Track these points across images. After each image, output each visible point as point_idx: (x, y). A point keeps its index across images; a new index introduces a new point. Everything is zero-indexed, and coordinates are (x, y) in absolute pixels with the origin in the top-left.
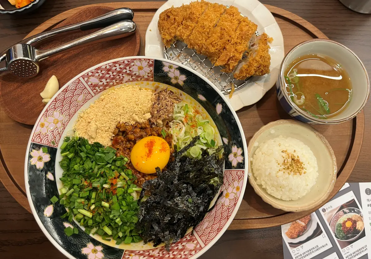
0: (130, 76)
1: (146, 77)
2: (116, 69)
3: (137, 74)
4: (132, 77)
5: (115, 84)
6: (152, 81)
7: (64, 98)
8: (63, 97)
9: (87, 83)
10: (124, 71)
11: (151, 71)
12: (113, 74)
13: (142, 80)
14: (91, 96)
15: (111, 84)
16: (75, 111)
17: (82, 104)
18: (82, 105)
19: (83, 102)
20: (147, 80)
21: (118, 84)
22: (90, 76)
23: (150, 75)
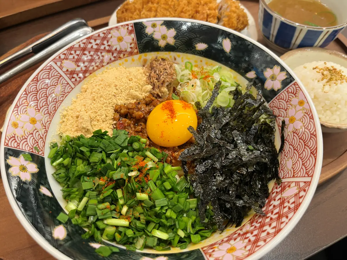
0: (111, 54)
1: (129, 50)
2: (92, 47)
3: (118, 49)
4: (113, 54)
5: (95, 68)
6: (137, 53)
7: (37, 89)
8: (35, 89)
9: (62, 70)
10: (102, 47)
11: (133, 39)
12: (90, 54)
13: (126, 55)
14: (70, 87)
15: (91, 68)
16: (55, 109)
17: (61, 99)
18: (62, 101)
19: (63, 97)
20: (131, 54)
21: (99, 68)
22: (63, 59)
23: (133, 45)
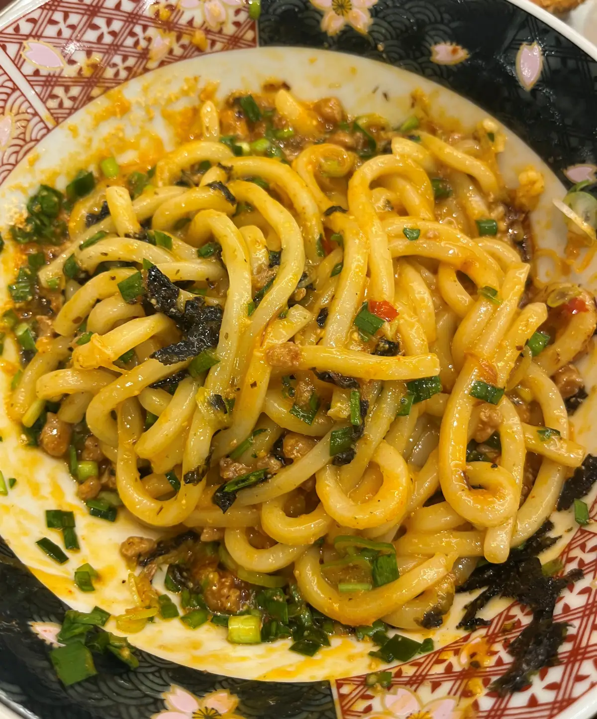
1: (230, 29)
3: (197, 23)
5: (123, 74)
9: (19, 69)
12: (111, 29)
13: (218, 46)
14: (41, 125)
15: (109, 73)
17: (12, 160)
18: (14, 165)
19: (17, 152)
20: (234, 42)
21: (134, 76)
22: (27, 37)
23: (242, 17)
